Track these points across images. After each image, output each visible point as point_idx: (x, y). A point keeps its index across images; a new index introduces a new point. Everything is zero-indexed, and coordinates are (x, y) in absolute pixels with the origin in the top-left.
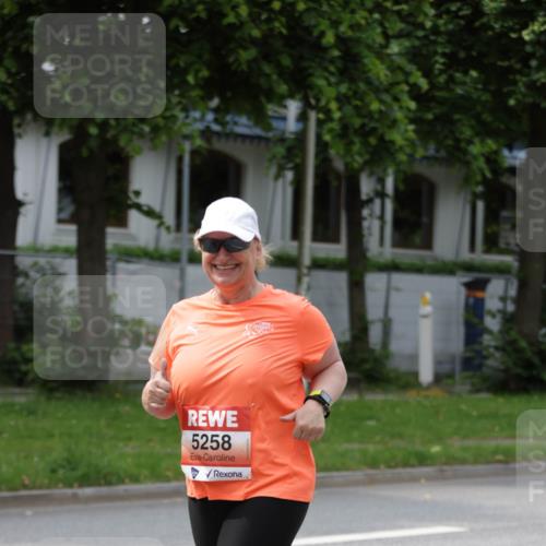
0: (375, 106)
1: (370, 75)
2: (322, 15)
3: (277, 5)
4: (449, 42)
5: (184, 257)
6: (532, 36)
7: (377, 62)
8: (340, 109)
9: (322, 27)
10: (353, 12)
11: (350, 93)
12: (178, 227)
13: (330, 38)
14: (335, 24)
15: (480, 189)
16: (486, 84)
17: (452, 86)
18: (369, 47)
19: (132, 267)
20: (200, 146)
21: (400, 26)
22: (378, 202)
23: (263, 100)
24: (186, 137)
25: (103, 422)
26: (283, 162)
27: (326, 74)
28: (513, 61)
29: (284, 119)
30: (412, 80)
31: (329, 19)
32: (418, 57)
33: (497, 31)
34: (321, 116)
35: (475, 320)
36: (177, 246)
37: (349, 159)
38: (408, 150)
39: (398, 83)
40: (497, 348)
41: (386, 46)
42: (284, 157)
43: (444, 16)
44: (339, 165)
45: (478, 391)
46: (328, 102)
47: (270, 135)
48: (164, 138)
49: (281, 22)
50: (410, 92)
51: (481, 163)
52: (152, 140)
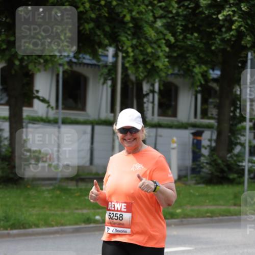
0: (149, 50)
1: (147, 35)
2: (124, 7)
3: (103, 3)
4: (184, 20)
5: (60, 121)
6: (223, 17)
7: (150, 29)
8: (133, 51)
9: (124, 13)
10: (139, 6)
11: (138, 44)
12: (57, 107)
13: (128, 18)
14: (131, 11)
15: (199, 88)
16: (201, 39)
17: (185, 41)
18: (146, 22)
19: (35, 126)
20: (67, 69)
21: (161, 12)
22: (151, 95)
23: (97, 47)
24: (60, 65)
25: (22, 199)
26: (106, 76)
27: (126, 35)
28: (214, 29)
29: (107, 56)
30: (166, 38)
31: (128, 9)
32: (170, 27)
33: (207, 14)
34: (124, 55)
35: (197, 150)
36: (56, 116)
37: (137, 75)
38: (165, 71)
39: (160, 39)
40: (207, 163)
41: (155, 22)
42: (106, 74)
43: (182, 8)
44: (133, 78)
45: (199, 183)
46: (127, 48)
47: (100, 64)
48: (50, 65)
49: (105, 10)
50: (166, 43)
51: (200, 76)
52: (45, 66)
